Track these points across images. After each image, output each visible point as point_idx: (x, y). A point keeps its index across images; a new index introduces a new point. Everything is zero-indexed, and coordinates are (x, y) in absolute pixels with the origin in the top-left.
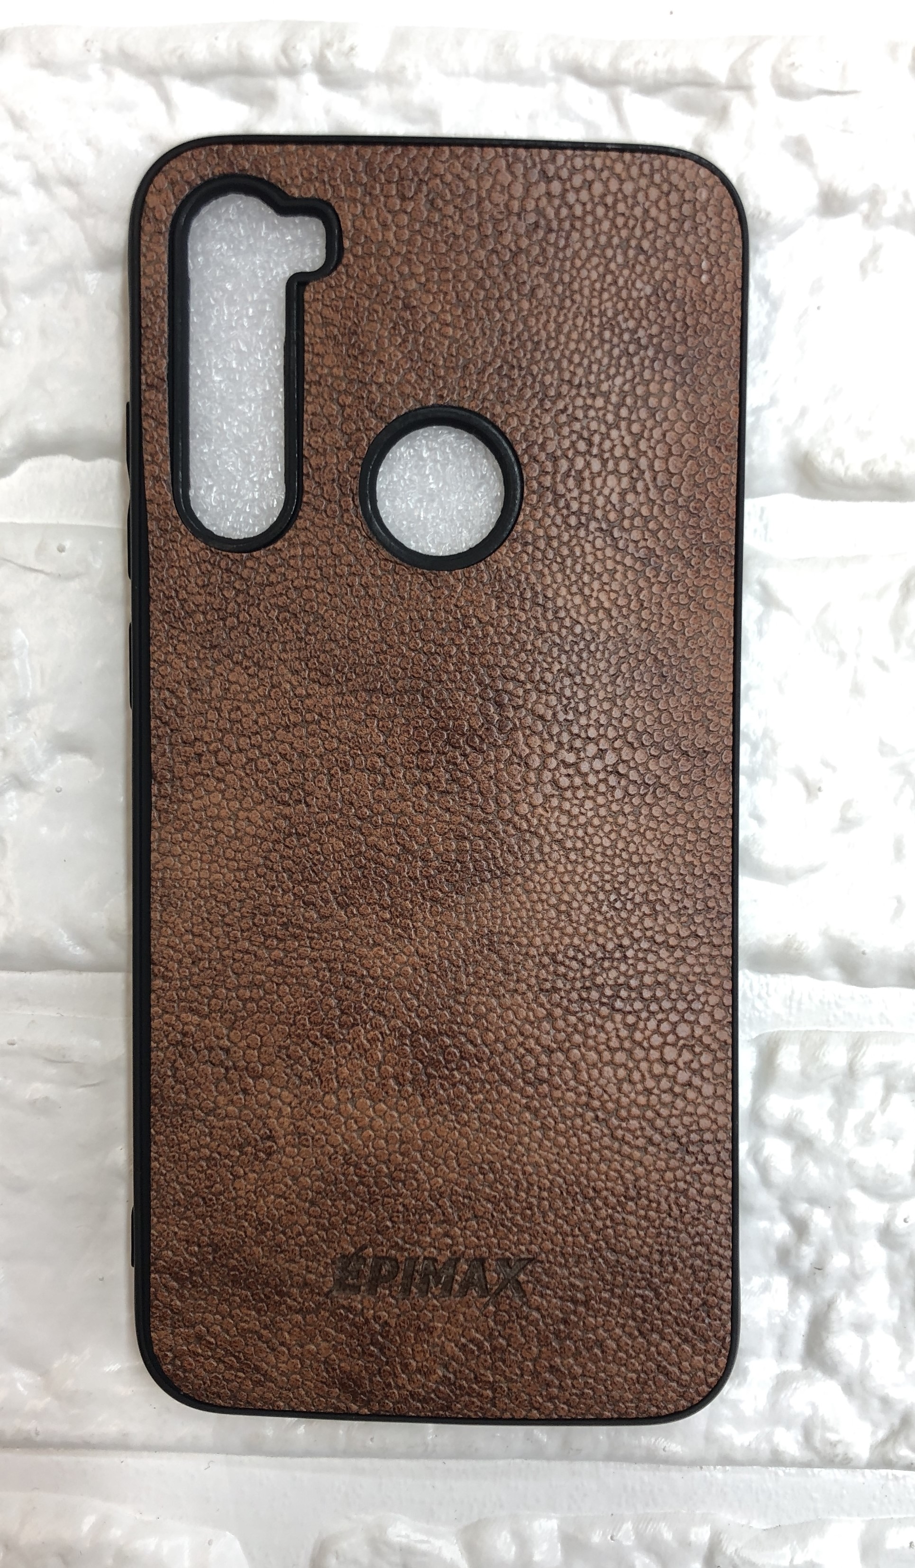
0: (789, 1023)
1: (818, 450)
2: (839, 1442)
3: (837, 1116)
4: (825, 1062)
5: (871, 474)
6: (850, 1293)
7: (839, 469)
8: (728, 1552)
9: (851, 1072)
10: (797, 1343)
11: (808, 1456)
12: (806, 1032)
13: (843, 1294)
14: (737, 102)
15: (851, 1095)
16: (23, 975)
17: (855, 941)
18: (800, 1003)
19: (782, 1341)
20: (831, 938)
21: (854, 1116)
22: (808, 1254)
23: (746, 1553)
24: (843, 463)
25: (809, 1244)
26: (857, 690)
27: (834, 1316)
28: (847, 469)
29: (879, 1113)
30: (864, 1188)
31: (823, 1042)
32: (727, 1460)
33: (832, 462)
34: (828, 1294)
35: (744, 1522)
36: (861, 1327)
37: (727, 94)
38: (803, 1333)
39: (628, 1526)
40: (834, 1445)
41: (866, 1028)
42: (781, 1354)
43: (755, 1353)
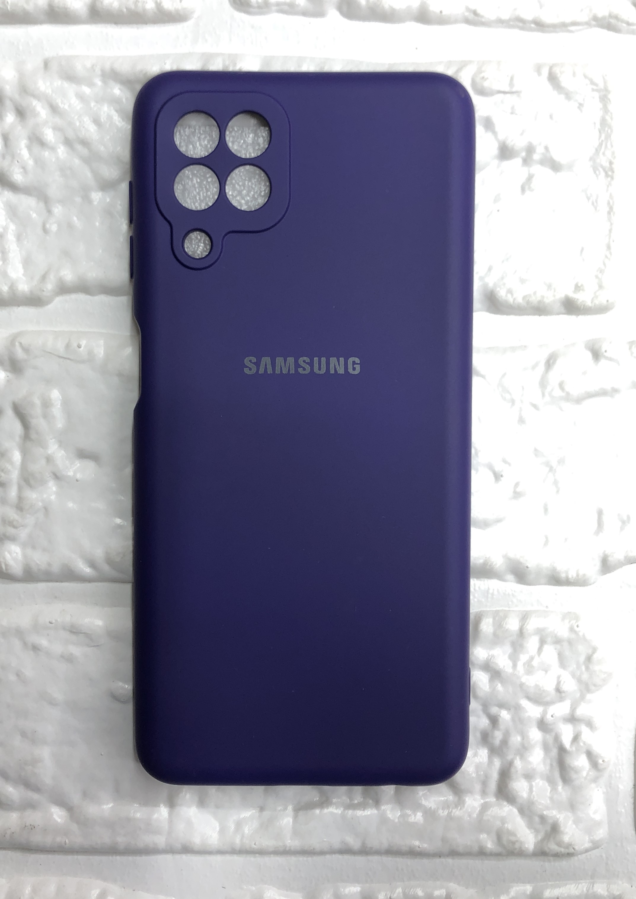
0: (486, 606)
1: (499, 289)
2: (517, 841)
3: (514, 658)
4: (507, 628)
5: (528, 302)
6: (522, 757)
7: (510, 299)
9: (521, 633)
10: (493, 785)
11: (499, 849)
12: (496, 611)
13: (518, 758)
15: (522, 646)
16: (58, 584)
17: (522, 560)
18: (493, 594)
19: (484, 784)
20: (509, 559)
21: (523, 658)
22: (498, 736)
24: (512, 297)
25: (499, 730)
26: (521, 421)
27: (513, 770)
28: (514, 299)
29: (537, 656)
30: (529, 698)
31: (505, 617)
32: (454, 853)
33: (506, 296)
34: (510, 757)
36: (529, 776)
38: (496, 779)
39: (400, 891)
40: (514, 843)
41: (529, 608)
42: (484, 793)
43: (470, 792)
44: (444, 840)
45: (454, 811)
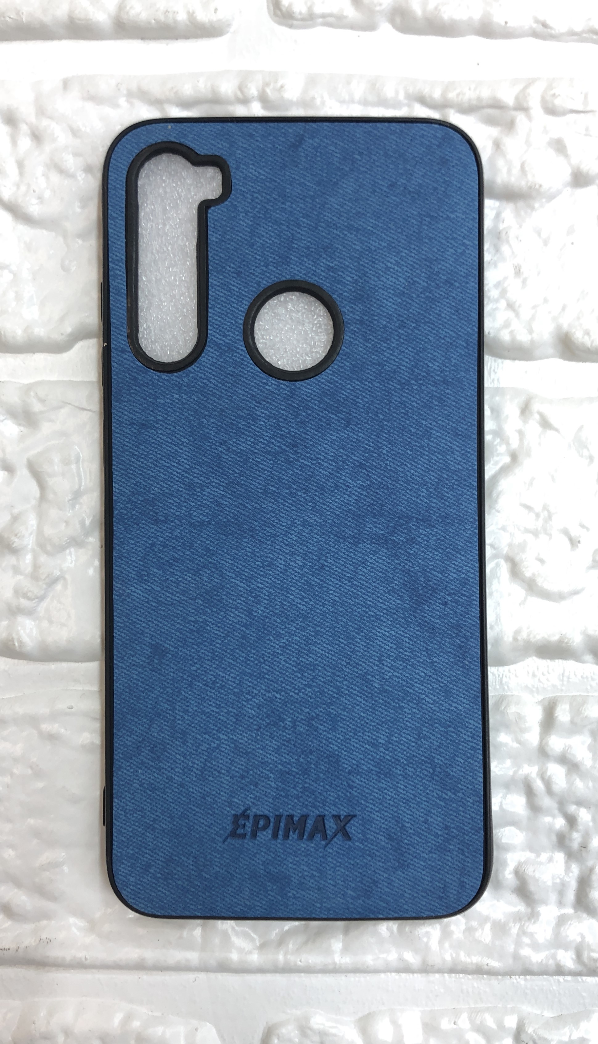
0: (562, 690)
1: (574, 330)
3: (594, 749)
4: (586, 714)
7: (587, 342)
8: (529, 1032)
10: (571, 896)
11: (579, 968)
12: (573, 696)
14: (520, 118)
18: (569, 678)
19: (561, 893)
20: (588, 636)
22: (577, 837)
23: (542, 1032)
24: (589, 339)
25: (577, 831)
27: (594, 877)
28: (592, 342)
31: (584, 703)
32: (527, 972)
34: (590, 863)
35: (539, 1012)
37: (514, 113)
38: (574, 888)
39: (465, 1016)
40: (595, 960)
42: (560, 903)
43: (545, 902)
44: (516, 956)
45: (527, 924)
